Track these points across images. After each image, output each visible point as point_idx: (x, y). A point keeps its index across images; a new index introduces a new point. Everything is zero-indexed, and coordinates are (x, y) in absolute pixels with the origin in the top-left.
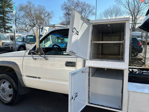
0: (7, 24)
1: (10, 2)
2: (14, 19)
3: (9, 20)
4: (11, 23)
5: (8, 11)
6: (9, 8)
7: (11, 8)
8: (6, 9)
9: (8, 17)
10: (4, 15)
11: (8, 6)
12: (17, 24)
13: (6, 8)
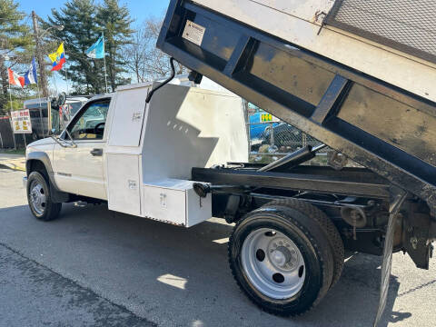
0: (118, 75)
1: (126, 18)
2: (132, 59)
3: (122, 64)
4: (127, 72)
5: (120, 43)
6: (121, 34)
7: (126, 33)
8: (115, 38)
9: (120, 56)
10: (111, 53)
11: (118, 30)
12: (140, 73)
13: (114, 34)
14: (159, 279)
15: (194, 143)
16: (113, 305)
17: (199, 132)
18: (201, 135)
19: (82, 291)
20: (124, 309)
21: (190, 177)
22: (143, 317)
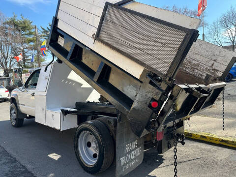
14: (49, 156)
15: (78, 90)
16: (21, 165)
17: (82, 85)
18: (82, 86)
19: (12, 159)
20: (24, 167)
21: (75, 107)
22: (30, 171)
